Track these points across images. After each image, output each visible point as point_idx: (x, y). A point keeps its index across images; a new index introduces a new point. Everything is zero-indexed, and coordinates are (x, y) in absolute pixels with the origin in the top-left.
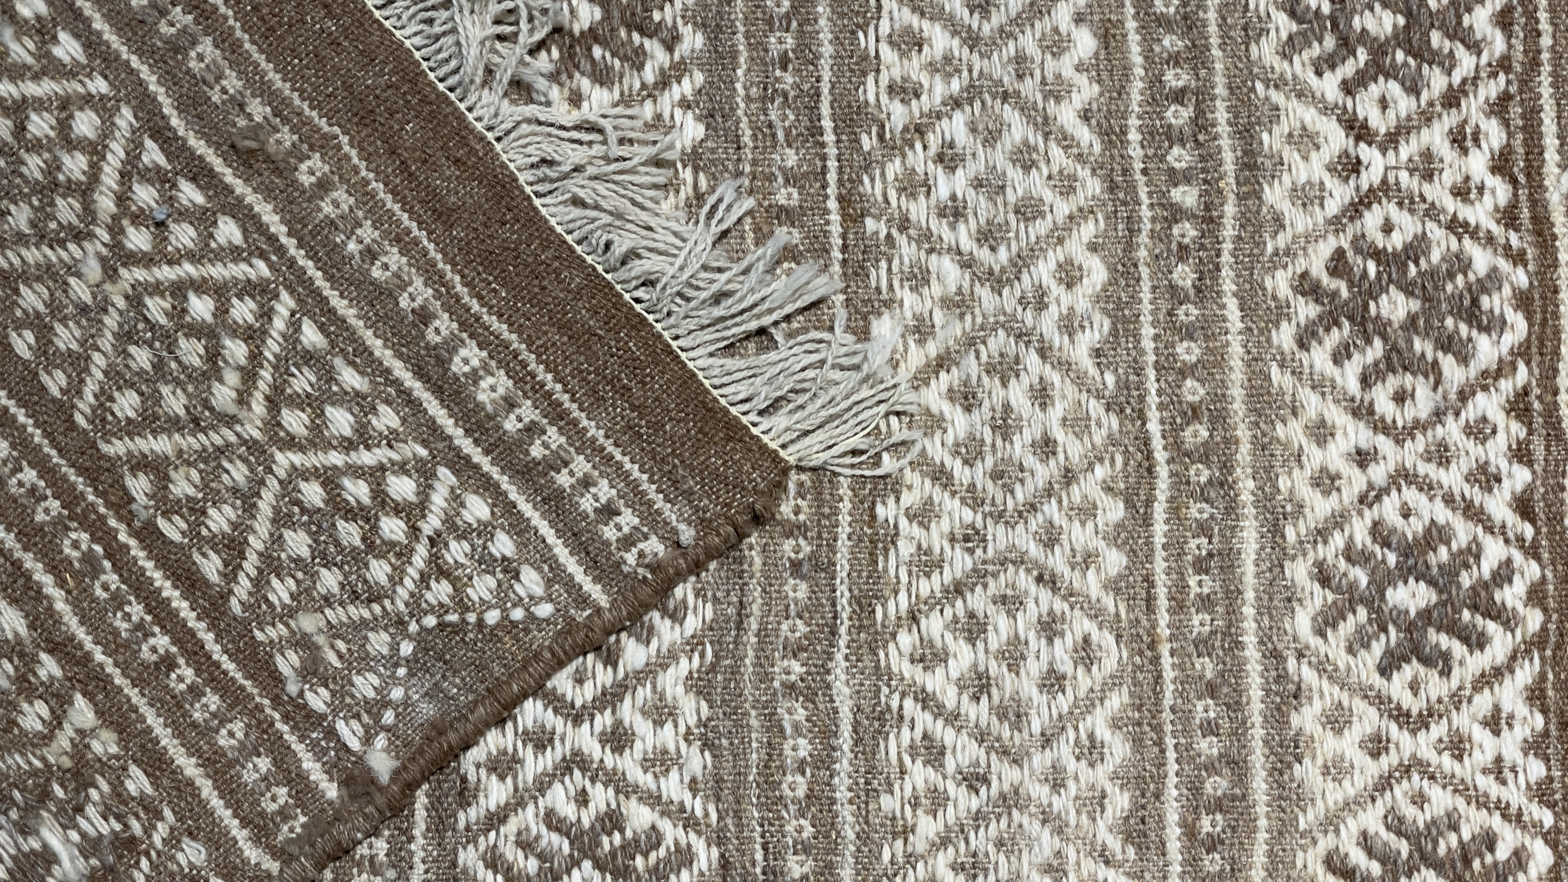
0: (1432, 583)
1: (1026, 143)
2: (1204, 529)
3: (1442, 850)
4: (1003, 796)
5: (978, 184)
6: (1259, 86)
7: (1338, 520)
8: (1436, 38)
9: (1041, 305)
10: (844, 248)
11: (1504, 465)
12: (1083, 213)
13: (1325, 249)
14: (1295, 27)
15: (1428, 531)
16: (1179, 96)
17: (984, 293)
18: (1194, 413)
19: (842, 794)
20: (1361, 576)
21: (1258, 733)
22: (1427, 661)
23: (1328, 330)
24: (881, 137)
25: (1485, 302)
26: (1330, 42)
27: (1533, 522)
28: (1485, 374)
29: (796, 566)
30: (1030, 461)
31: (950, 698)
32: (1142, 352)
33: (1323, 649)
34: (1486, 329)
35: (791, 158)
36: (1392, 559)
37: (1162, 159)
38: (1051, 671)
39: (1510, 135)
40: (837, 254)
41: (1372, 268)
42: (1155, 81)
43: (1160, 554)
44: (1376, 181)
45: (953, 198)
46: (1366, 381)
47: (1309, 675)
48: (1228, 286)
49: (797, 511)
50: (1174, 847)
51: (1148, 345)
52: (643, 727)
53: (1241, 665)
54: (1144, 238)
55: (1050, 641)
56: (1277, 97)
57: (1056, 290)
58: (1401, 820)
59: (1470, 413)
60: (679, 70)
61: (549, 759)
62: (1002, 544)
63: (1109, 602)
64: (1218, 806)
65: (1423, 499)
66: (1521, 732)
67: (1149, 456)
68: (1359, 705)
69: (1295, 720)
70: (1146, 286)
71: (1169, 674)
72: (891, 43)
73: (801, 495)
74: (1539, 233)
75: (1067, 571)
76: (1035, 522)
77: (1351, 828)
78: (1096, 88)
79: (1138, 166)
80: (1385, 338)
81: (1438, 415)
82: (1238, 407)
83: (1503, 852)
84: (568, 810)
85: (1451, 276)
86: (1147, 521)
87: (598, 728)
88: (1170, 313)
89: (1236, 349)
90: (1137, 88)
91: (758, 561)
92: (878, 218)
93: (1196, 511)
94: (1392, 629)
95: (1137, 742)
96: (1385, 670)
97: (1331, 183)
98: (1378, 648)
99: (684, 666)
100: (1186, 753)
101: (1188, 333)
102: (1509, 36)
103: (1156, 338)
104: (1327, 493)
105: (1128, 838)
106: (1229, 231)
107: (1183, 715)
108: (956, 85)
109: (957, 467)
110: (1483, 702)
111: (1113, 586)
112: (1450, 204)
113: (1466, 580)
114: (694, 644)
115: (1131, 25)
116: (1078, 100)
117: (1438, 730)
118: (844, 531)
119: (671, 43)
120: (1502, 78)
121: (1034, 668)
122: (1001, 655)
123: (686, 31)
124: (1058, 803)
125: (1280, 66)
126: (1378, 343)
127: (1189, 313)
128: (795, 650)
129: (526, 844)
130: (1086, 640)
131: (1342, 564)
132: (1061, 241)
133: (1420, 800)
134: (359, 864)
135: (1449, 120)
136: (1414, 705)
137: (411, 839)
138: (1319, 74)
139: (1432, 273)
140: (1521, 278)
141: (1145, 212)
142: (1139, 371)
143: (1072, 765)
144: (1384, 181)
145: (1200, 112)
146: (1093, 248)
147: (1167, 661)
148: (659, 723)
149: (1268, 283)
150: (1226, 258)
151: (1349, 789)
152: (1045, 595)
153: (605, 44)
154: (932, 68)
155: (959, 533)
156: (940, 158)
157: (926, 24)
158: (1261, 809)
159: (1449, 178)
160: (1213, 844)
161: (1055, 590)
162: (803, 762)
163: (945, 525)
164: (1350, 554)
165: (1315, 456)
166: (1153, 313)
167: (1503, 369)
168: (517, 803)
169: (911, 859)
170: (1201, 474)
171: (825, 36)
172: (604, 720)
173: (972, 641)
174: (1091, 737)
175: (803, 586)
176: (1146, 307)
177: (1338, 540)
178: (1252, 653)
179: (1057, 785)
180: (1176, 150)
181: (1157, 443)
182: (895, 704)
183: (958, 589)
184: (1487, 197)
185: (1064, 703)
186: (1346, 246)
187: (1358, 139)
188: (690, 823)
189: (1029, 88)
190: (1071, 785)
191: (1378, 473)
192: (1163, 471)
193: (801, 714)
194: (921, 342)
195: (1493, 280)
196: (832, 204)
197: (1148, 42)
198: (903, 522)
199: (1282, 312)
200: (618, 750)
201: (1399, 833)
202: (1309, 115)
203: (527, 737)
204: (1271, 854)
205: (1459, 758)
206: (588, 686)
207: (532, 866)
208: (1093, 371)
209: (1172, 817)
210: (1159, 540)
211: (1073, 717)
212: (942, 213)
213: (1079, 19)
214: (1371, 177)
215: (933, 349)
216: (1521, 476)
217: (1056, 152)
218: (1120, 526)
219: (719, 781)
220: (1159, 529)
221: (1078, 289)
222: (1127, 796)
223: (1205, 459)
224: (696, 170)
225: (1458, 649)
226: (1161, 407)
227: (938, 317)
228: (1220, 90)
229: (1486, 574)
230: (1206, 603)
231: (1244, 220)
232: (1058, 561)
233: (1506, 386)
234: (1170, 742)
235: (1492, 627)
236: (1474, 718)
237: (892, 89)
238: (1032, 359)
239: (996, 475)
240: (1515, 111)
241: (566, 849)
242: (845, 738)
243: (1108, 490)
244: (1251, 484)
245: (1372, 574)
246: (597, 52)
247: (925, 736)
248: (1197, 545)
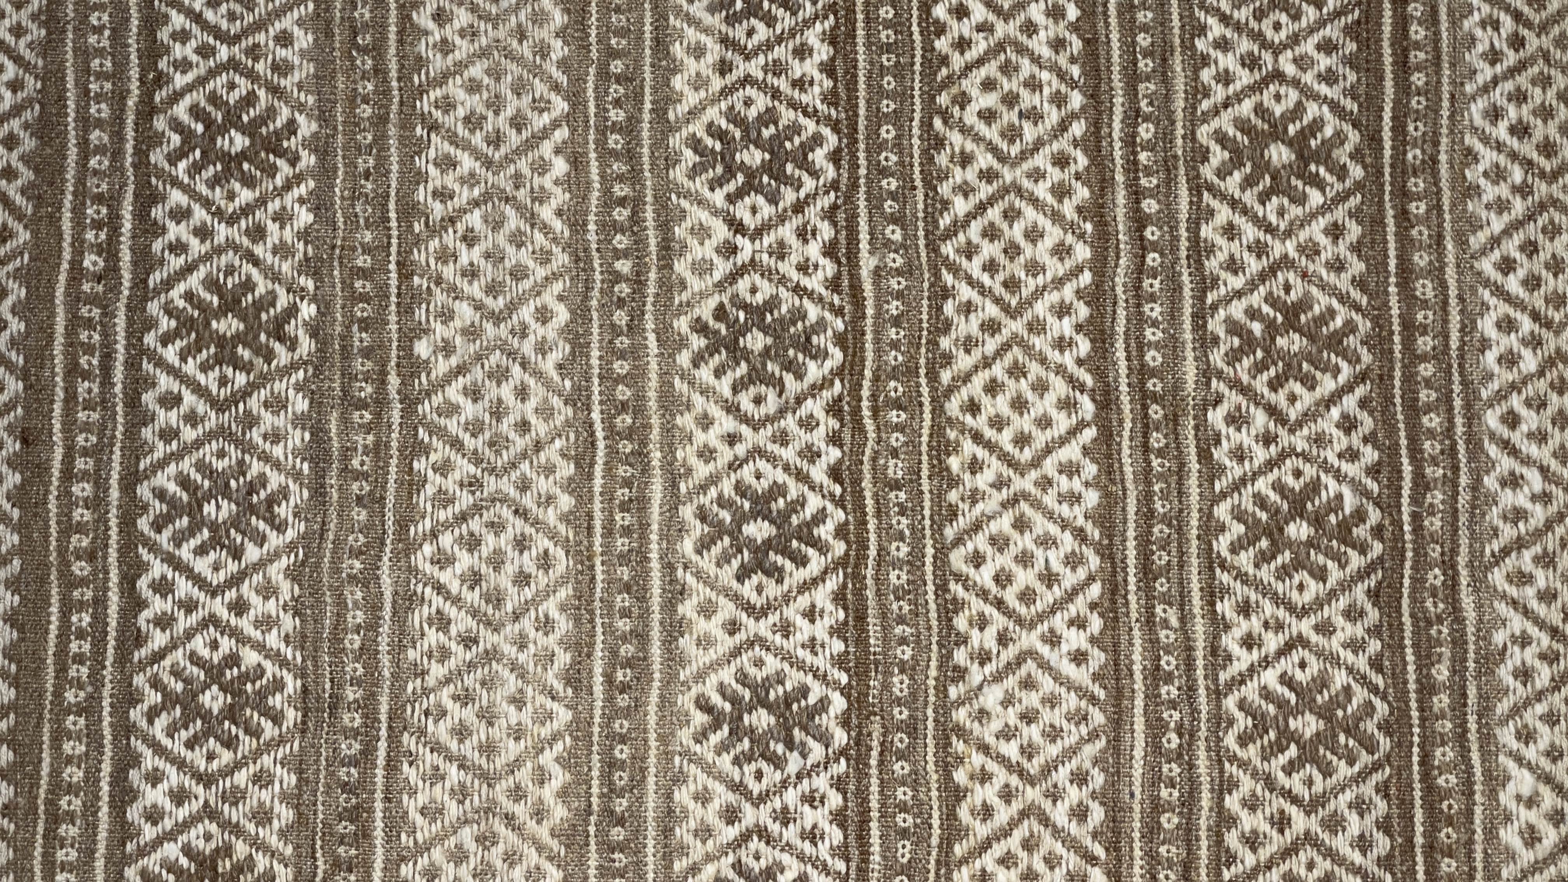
0: (772, 522)
1: (519, 230)
2: (627, 483)
3: (772, 695)
4: (486, 652)
5: (487, 256)
6: (674, 197)
7: (713, 480)
8: (789, 168)
9: (524, 335)
10: (399, 295)
11: (823, 446)
12: (555, 276)
13: (712, 303)
14: (698, 159)
15: (771, 488)
16: (622, 202)
17: (489, 326)
18: (624, 407)
19: (383, 648)
20: (726, 516)
21: (656, 617)
22: (768, 573)
23: (711, 355)
24: (427, 224)
25: (815, 340)
26: (719, 169)
27: (842, 484)
28: (813, 386)
29: (359, 499)
30: (512, 435)
31: (454, 587)
32: (590, 367)
33: (701, 564)
34: (814, 357)
35: (368, 237)
36: (747, 505)
37: (610, 242)
38: (521, 572)
39: (837, 232)
40: (394, 299)
41: (742, 315)
42: (607, 192)
43: (597, 499)
44: (747, 260)
45: (471, 264)
46: (735, 390)
47: (690, 580)
48: (650, 326)
49: (362, 464)
50: (598, 689)
51: (595, 362)
52: (255, 600)
53: (647, 572)
54: (596, 293)
55: (521, 552)
56: (685, 204)
57: (533, 325)
58: (746, 676)
59: (803, 412)
60: (299, 179)
61: (194, 619)
62: (492, 487)
63: (562, 528)
64: (629, 663)
65: (769, 467)
66: (828, 621)
67: (592, 434)
68: (722, 600)
69: (680, 609)
70: (595, 324)
71: (600, 577)
72: (436, 164)
73: (365, 453)
74: (854, 296)
75: (535, 508)
76: (515, 475)
77: (713, 680)
78: (567, 196)
79: (594, 246)
80: (748, 361)
81: (782, 412)
82: (653, 404)
83: (812, 699)
84: (205, 653)
85: (794, 324)
86: (590, 477)
87: (227, 599)
88: (611, 342)
89: (654, 366)
90: (595, 196)
91: (335, 496)
92: (421, 276)
93: (623, 471)
94: (746, 553)
95: (577, 620)
96: (741, 577)
97: (717, 260)
98: (736, 563)
99: (284, 562)
100: (609, 629)
101: (622, 356)
102: (838, 167)
103: (601, 358)
104: (707, 462)
105: (568, 683)
106: (651, 290)
107: (608, 604)
108: (476, 192)
109: (466, 438)
110: (803, 601)
111: (565, 518)
112: (795, 276)
113: (795, 520)
114: (291, 547)
115: (593, 155)
116: (554, 203)
117: (773, 618)
118: (392, 477)
119: (294, 161)
120: (832, 194)
121: (510, 569)
122: (489, 561)
123: (304, 154)
124: (522, 658)
125: (687, 183)
126: (743, 364)
127: (622, 342)
128: (357, 553)
129: (176, 673)
130: (546, 552)
131: (715, 507)
132: (539, 294)
133: (759, 663)
134: (70, 682)
135: (797, 221)
136: (758, 601)
137: (104, 667)
138: (712, 190)
139: (782, 320)
140: (840, 325)
141: (598, 277)
142: (588, 380)
143: (532, 634)
144: (753, 260)
145: (634, 213)
146: (560, 298)
147: (599, 568)
148: (266, 598)
149: (676, 324)
150: (649, 307)
151: (712, 655)
152: (519, 523)
153: (251, 162)
154: (462, 181)
155: (466, 481)
156: (464, 238)
157: (459, 152)
158: (656, 667)
159: (794, 258)
160: (624, 688)
161: (526, 520)
162: (359, 626)
163: (457, 476)
164: (722, 502)
165: (700, 437)
166: (601, 341)
167: (826, 383)
168: (172, 646)
169: (426, 692)
170: (626, 447)
171: (394, 159)
172: (231, 595)
173: (471, 551)
174: (546, 616)
175: (364, 513)
176: (595, 337)
177: (713, 492)
178: (655, 565)
179: (522, 647)
180: (618, 237)
181: (598, 427)
182: (419, 590)
183: (463, 518)
184: (820, 272)
185: (528, 593)
186: (726, 301)
187: (736, 232)
188: (284, 663)
189: (522, 194)
190: (531, 646)
191: (741, 450)
192: (601, 444)
193: (359, 595)
194: (447, 356)
195: (821, 325)
196: (392, 267)
197: (603, 165)
198: (430, 472)
199: (682, 343)
200: (239, 614)
201: (744, 685)
202: (704, 216)
203: (181, 604)
204: (661, 696)
205: (787, 637)
206: (222, 573)
207: (179, 687)
208: (557, 378)
209: (598, 670)
210: (597, 489)
211: (535, 602)
212: (464, 274)
213: (557, 151)
214: (744, 256)
215: (454, 361)
216: (835, 453)
217: (539, 237)
218: (571, 479)
219: (304, 637)
220: (598, 482)
221: (549, 325)
222: (568, 656)
223: (629, 438)
224: (306, 243)
225: (788, 565)
226: (601, 403)
227: (458, 340)
228: (649, 199)
229: (808, 517)
230: (627, 531)
231: (661, 283)
232: (528, 501)
233: (826, 394)
234: (599, 621)
235: (811, 552)
236: (797, 611)
237: (435, 194)
238: (516, 370)
239: (492, 444)
240: (841, 216)
241: (202, 677)
242: (387, 612)
243: (564, 456)
244: (658, 454)
245: (733, 515)
246: (246, 166)
247: (438, 612)
248: (623, 493)
